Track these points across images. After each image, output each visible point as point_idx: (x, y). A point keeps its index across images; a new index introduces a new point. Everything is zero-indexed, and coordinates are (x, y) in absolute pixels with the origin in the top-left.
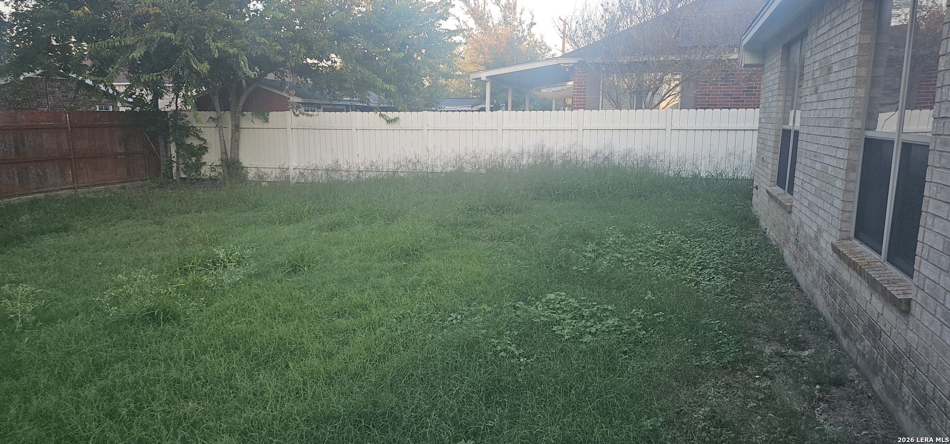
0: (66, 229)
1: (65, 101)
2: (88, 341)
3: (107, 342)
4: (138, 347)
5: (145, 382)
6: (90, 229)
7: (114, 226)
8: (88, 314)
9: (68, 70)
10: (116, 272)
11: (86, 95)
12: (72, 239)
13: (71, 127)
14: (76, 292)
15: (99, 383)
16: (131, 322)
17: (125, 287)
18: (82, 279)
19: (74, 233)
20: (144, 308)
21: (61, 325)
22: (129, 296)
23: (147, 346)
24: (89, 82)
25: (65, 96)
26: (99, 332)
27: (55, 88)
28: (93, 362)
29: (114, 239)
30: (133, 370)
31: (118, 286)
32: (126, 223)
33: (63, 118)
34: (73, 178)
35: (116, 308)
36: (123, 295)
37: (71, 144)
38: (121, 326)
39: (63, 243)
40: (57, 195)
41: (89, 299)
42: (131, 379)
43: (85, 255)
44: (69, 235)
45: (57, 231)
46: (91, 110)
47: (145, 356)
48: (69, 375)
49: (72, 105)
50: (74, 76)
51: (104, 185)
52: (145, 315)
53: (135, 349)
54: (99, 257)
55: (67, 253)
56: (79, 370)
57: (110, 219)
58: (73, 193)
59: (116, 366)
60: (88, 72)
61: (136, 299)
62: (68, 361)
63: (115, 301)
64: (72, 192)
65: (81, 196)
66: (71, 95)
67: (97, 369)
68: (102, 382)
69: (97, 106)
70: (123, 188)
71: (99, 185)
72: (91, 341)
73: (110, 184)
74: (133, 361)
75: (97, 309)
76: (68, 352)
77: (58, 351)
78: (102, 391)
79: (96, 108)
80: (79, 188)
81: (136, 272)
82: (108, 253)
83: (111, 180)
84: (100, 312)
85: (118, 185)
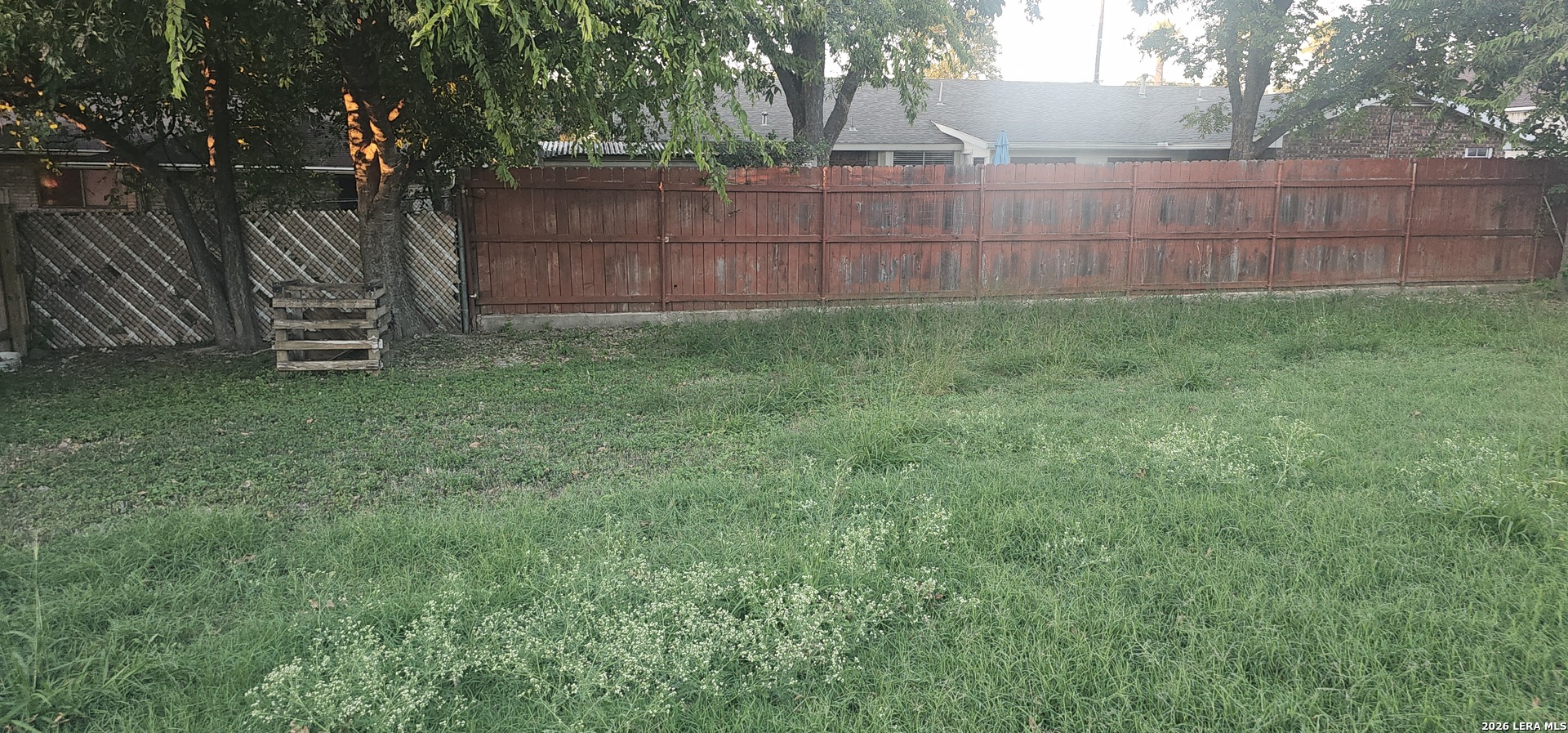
0: (1375, 347)
1: (1415, 142)
2: (1375, 534)
3: (1404, 543)
4: (1455, 569)
5: (1458, 632)
6: (1412, 353)
7: (1453, 354)
8: (1384, 490)
9: (1431, 92)
10: (1442, 432)
11: (1452, 131)
12: (1379, 365)
13: (1416, 186)
14: (1371, 450)
15: (1380, 606)
16: (1452, 523)
17: (1452, 461)
18: (1383, 431)
19: (1385, 356)
20: (1480, 507)
21: (1339, 495)
22: (1455, 480)
23: (1472, 572)
24: (1462, 109)
25: (1417, 135)
26: (1395, 523)
27: (1404, 121)
28: (1376, 568)
29: (1449, 376)
30: (1441, 605)
31: (1440, 456)
32: (1474, 352)
33: (1408, 170)
34: (1401, 269)
35: (1431, 492)
36: (1446, 473)
37: (1410, 213)
38: (1432, 525)
39: (1366, 369)
40: (1373, 293)
41: (1390, 465)
42: (1434, 618)
43: (1396, 395)
44: (1376, 358)
45: (1359, 348)
46: (1455, 156)
47: (1465, 588)
48: (1337, 575)
49: (1427, 149)
50: (1440, 101)
51: (1448, 283)
52: (1479, 519)
53: (1450, 570)
54: (1417, 403)
55: (1369, 386)
56: (1352, 574)
57: (1448, 341)
58: (1396, 292)
59: (1412, 588)
60: (1464, 92)
61: (1469, 486)
62: (1340, 554)
63: (1431, 481)
64: (1395, 289)
65: (1408, 298)
66: (1427, 132)
67: (1381, 582)
68: (1385, 605)
69: (1467, 150)
70: (1480, 292)
71: (1441, 283)
72: (1380, 534)
73: (1461, 283)
74: (1443, 589)
75: (1400, 486)
76: (1343, 540)
77: (1328, 533)
78: (1384, 618)
79: (1464, 153)
80: (1407, 284)
81: (1476, 439)
82: (1433, 398)
83: (1464, 277)
84: (1403, 492)
85: (1474, 286)
